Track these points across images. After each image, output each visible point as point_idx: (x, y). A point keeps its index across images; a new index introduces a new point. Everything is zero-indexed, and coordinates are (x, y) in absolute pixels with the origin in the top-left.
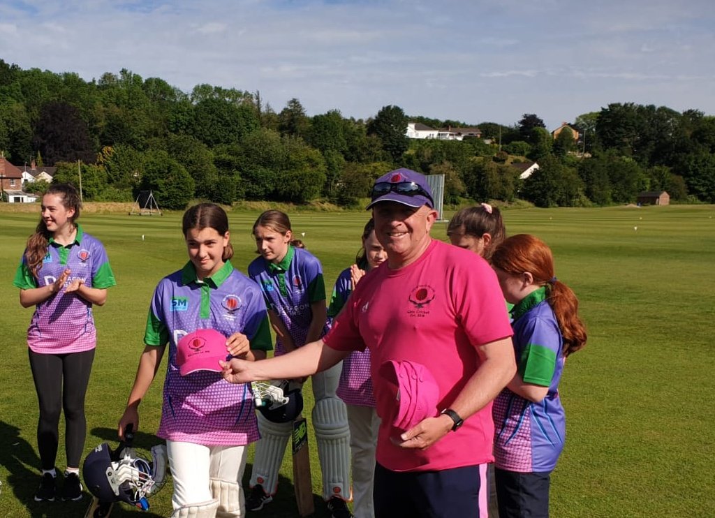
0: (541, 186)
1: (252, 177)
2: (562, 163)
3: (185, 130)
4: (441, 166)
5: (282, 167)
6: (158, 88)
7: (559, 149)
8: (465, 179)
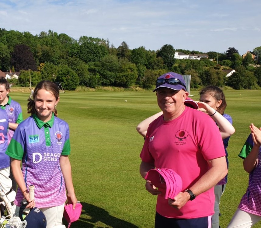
0: (236, 80)
1: (104, 76)
2: (247, 70)
3: (75, 56)
4: (190, 71)
5: (118, 71)
6: (64, 38)
7: (245, 63)
8: (201, 77)
